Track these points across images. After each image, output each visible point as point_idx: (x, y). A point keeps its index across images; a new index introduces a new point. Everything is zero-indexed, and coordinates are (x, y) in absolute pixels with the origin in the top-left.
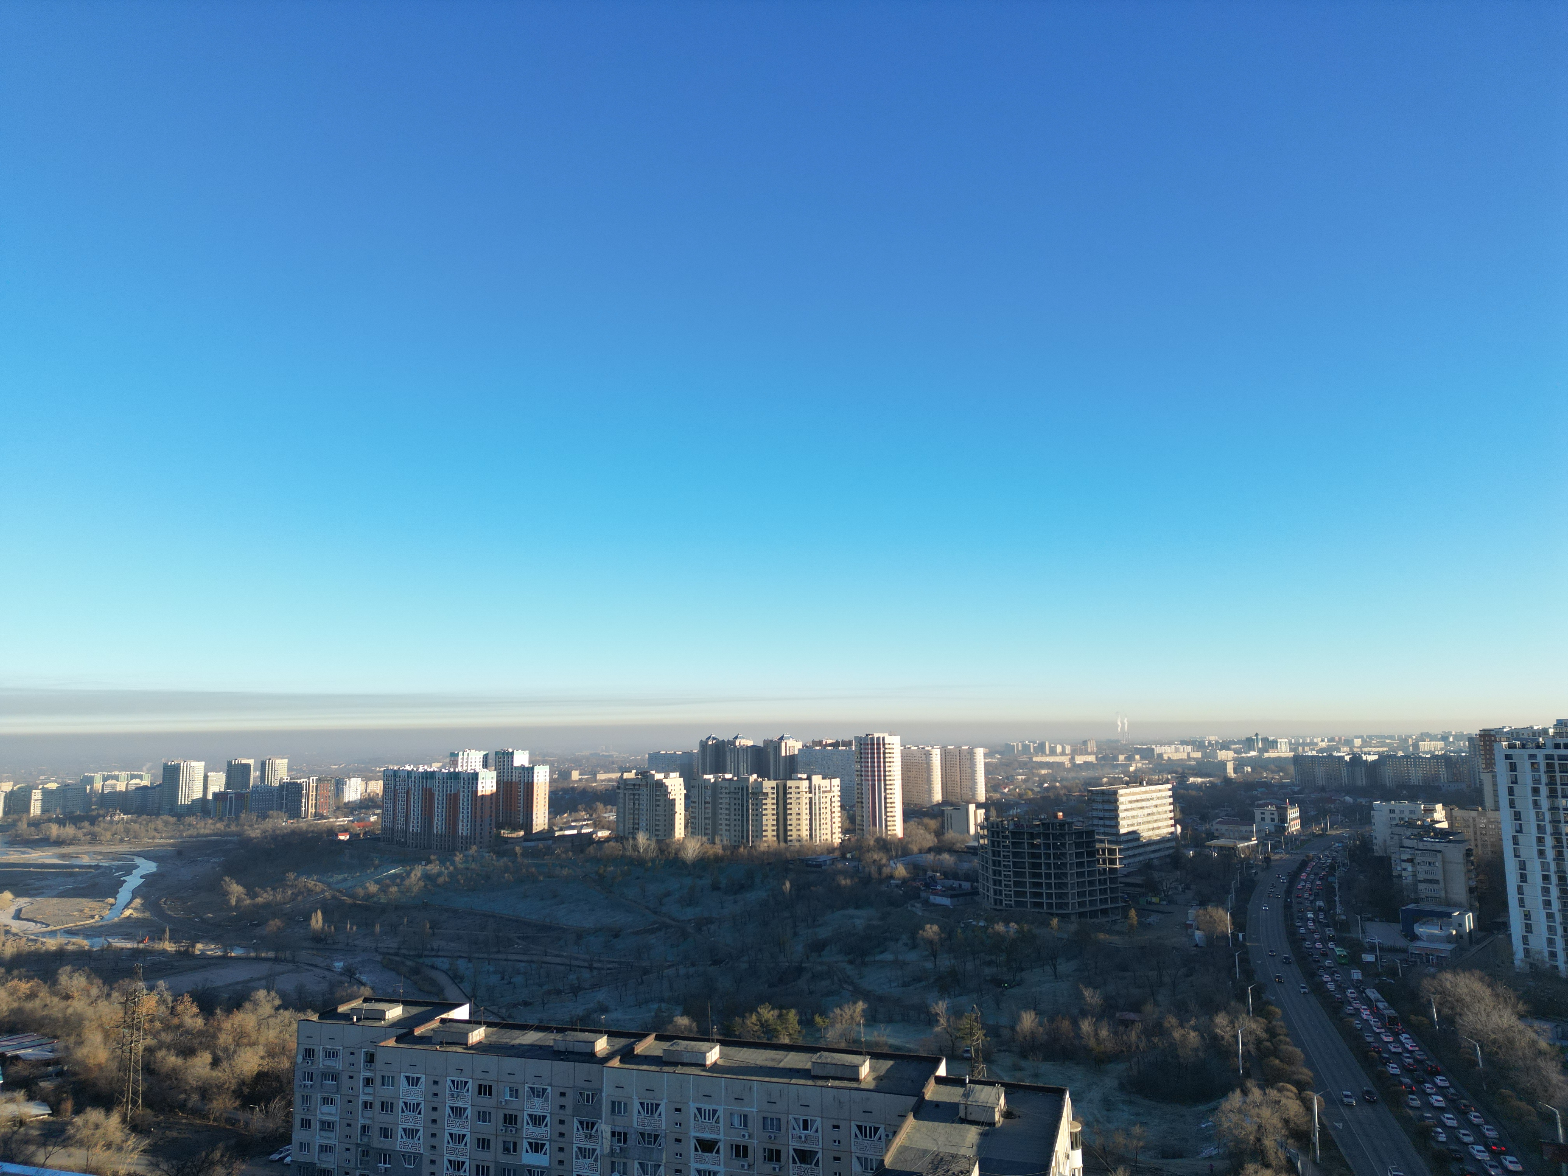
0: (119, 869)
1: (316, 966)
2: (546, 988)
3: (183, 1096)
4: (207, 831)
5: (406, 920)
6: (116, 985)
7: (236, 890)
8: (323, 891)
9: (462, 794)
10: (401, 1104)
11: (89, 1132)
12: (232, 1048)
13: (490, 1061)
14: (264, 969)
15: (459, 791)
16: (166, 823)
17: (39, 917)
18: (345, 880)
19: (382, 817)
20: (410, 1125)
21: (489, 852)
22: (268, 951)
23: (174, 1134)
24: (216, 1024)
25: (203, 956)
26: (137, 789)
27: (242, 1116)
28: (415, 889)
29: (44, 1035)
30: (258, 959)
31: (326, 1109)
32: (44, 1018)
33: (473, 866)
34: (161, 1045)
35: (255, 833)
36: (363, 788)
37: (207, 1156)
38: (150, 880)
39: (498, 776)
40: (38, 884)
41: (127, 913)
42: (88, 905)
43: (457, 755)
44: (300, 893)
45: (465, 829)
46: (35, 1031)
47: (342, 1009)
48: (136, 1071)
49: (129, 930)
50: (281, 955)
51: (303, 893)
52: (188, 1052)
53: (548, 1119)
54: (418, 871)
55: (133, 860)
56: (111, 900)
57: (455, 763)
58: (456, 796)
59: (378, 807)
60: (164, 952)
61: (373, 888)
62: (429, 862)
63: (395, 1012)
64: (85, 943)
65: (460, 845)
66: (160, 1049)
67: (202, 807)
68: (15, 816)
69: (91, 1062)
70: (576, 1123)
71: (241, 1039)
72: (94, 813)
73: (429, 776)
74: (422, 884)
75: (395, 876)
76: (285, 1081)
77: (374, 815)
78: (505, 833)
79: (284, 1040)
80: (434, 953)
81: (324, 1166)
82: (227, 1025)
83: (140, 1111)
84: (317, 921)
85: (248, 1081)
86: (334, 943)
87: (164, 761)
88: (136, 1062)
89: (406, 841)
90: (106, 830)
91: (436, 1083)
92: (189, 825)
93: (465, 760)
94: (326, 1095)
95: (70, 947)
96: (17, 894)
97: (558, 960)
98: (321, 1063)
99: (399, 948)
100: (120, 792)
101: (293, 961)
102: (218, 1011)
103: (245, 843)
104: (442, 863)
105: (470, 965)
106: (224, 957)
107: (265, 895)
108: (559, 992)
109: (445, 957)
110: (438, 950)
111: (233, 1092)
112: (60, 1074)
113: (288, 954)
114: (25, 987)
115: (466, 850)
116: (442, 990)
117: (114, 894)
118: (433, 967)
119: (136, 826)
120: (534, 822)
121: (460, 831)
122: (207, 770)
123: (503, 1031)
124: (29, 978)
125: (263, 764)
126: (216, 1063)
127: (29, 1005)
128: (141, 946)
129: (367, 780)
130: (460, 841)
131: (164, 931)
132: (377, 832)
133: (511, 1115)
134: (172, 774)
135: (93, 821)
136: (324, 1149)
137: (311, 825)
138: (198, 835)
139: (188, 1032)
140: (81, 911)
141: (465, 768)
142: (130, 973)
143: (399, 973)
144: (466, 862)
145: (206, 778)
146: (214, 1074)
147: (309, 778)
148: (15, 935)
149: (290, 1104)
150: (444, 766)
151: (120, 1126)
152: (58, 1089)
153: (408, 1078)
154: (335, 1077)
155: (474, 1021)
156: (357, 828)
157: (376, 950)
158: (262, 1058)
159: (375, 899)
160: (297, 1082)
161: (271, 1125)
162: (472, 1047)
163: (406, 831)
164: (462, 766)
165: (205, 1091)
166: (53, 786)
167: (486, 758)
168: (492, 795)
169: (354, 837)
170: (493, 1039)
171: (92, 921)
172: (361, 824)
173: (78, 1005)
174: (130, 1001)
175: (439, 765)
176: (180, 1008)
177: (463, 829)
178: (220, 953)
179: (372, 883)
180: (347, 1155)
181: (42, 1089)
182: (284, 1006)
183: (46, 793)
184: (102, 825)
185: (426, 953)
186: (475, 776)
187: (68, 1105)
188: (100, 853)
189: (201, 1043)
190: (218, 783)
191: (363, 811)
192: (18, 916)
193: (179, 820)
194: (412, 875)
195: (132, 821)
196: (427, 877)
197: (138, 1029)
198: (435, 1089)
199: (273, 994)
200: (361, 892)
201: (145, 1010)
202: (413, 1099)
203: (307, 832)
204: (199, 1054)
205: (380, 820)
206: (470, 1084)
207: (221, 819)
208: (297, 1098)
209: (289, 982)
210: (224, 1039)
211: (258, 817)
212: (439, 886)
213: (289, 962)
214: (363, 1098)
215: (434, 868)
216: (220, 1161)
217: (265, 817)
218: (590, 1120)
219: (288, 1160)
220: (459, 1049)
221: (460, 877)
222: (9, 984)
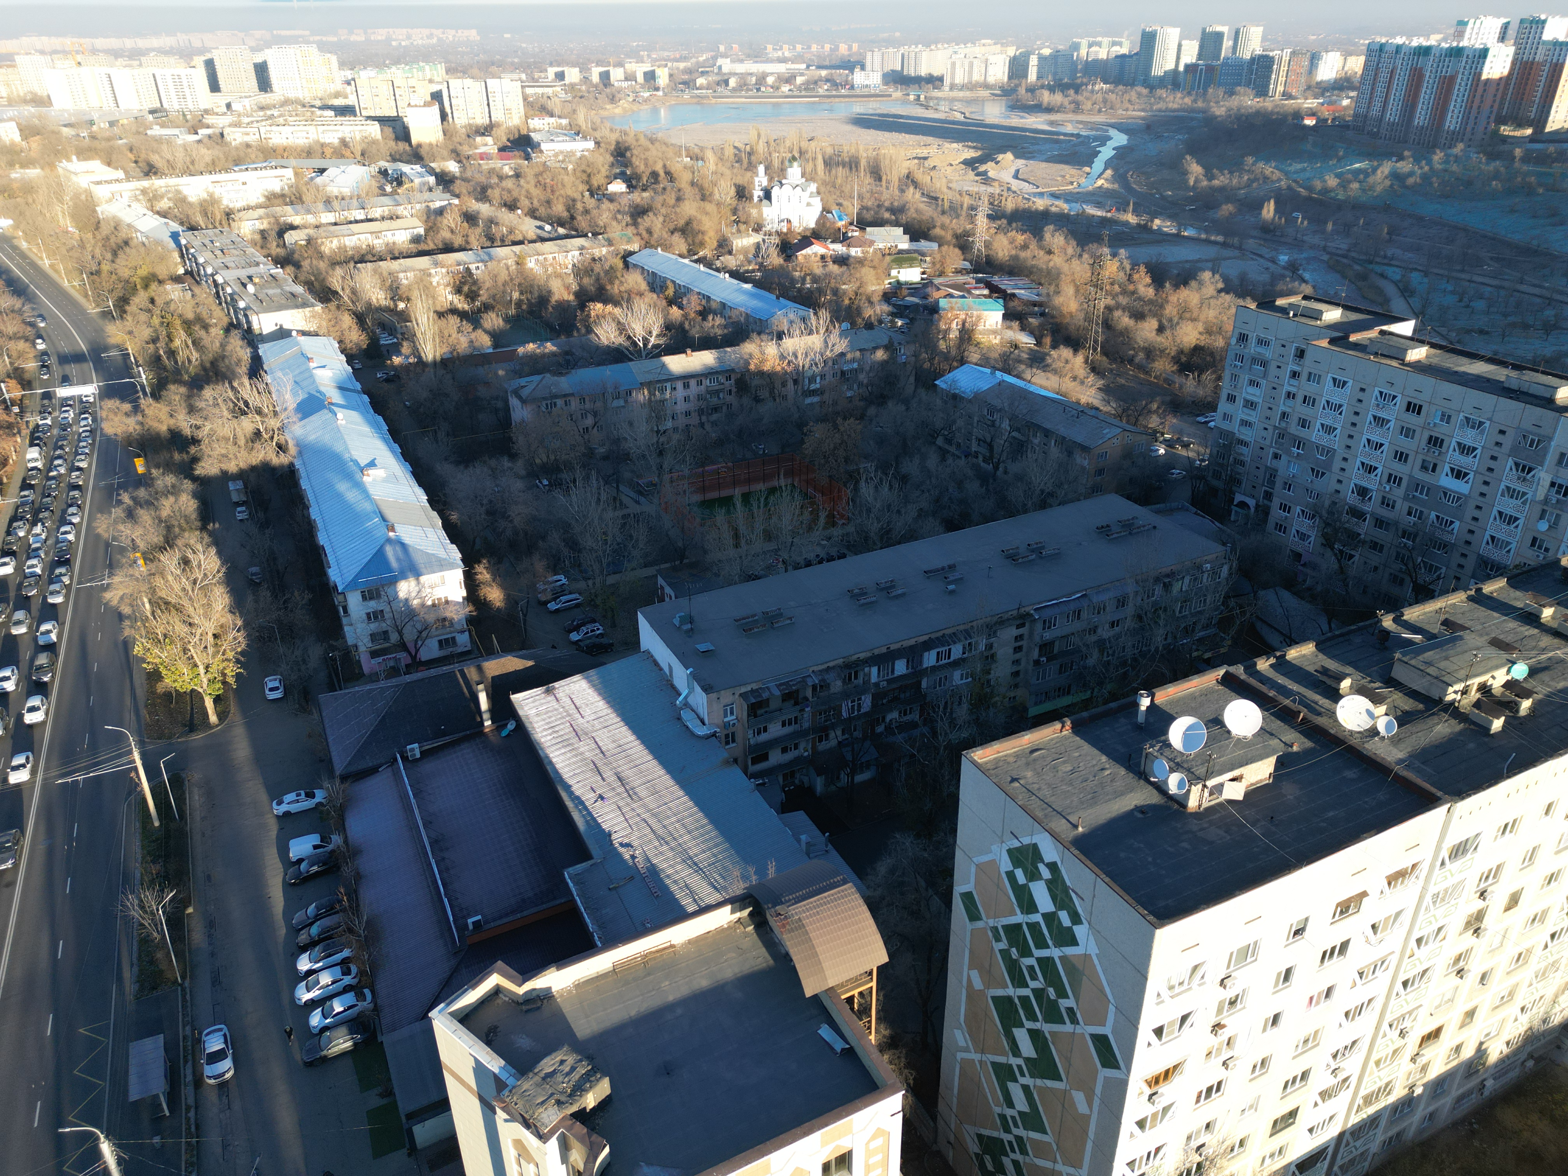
0: (1096, 139)
1: (1261, 256)
2: (1511, 319)
3: (1131, 352)
4: (1176, 106)
5: (1362, 221)
6: (1086, 248)
7: (1195, 169)
8: (1279, 180)
9: (1460, 76)
10: (1324, 402)
11: (1062, 365)
12: (1176, 320)
13: (1428, 383)
14: (1211, 252)
15: (1457, 72)
16: (1139, 95)
17: (1031, 179)
18: (1304, 170)
19: (1357, 100)
20: (1328, 422)
21: (1478, 153)
22: (1218, 234)
23: (1123, 381)
24: (1164, 296)
25: (1159, 231)
26: (1117, 57)
27: (1178, 380)
28: (1379, 189)
29: (1033, 281)
30: (1208, 242)
31: (1251, 390)
32: (1033, 266)
33: (1454, 168)
34: (1118, 306)
35: (1219, 111)
36: (1341, 65)
37: (1146, 405)
38: (1121, 153)
39: (1516, 54)
40: (1032, 148)
41: (1100, 182)
42: (1069, 171)
43: (1466, 23)
44: (1256, 179)
45: (1454, 121)
46: (1027, 276)
47: (1280, 302)
48: (1097, 324)
49: (1100, 200)
50: (1230, 241)
51: (1258, 180)
52: (1138, 316)
53: (1478, 451)
54: (1386, 168)
55: (1107, 131)
56: (1087, 169)
57: (1460, 35)
58: (1452, 79)
59: (1353, 88)
60: (1126, 224)
61: (1332, 182)
62: (1401, 158)
63: (1333, 315)
64: (1065, 207)
65: (1443, 141)
66: (1117, 309)
67: (1173, 80)
68: (1016, 81)
69: (1065, 310)
70: (1510, 463)
71: (1184, 313)
72: (1079, 81)
73: (1424, 51)
74: (1388, 183)
75: (1359, 171)
76: (1218, 358)
77: (1348, 98)
78: (1506, 130)
79: (1222, 322)
80: (1385, 261)
81: (1242, 437)
82: (1173, 298)
83: (1098, 357)
84: (1269, 211)
85: (1186, 351)
86: (1282, 236)
87: (1143, 26)
88: (1098, 317)
89: (1378, 131)
90: (1087, 99)
91: (1363, 390)
92: (1160, 98)
93: (1475, 31)
94: (1253, 378)
95: (1053, 209)
96: (1017, 156)
97: (1537, 291)
98: (1252, 348)
99: (1349, 251)
100: (1102, 60)
101: (1240, 248)
102: (1167, 285)
103: (1210, 120)
104: (1417, 160)
105: (1426, 280)
106: (1178, 235)
107: (1222, 178)
108: (1526, 327)
109: (1397, 266)
110: (1392, 259)
111: (1173, 357)
112: (1043, 314)
113: (1236, 241)
114: (1020, 238)
115: (1450, 148)
116: (1387, 301)
117: (1090, 163)
118: (1382, 276)
119: (1112, 97)
120: (1551, 119)
121: (1447, 124)
122: (1182, 37)
123: (1448, 355)
124: (1024, 232)
125: (1237, 33)
126: (1161, 330)
127: (1023, 255)
128: (1109, 215)
129: (1347, 54)
130: (1445, 135)
131: (1128, 204)
132: (1348, 119)
133: (1437, 438)
134: (1149, 40)
135: (1077, 89)
136: (1245, 423)
137: (1277, 106)
138: (1167, 110)
139: (1140, 299)
140: (1063, 176)
141: (1472, 42)
142: (1098, 239)
143: (1344, 277)
144: (1446, 162)
145: (1180, 46)
146: (1159, 339)
147: (1282, 50)
148: (1014, 192)
149: (1219, 378)
150: (1445, 39)
151: (1084, 365)
152: (1041, 326)
153: (1334, 380)
154: (1264, 364)
155: (1417, 339)
156: (1326, 114)
157: (1324, 249)
158: (1200, 333)
159: (1333, 194)
160: (1228, 361)
161: (1201, 392)
162: (1409, 365)
163: (1381, 119)
164: (1470, 39)
165: (1150, 352)
166: (1046, 52)
167: (1506, 28)
168: (1501, 79)
169: (1321, 122)
170: (1435, 361)
171: (1071, 187)
172: (1332, 108)
173: (1057, 261)
174: (1097, 263)
175: (1439, 37)
176: (1136, 277)
177: (1452, 122)
178: (1174, 231)
179: (1332, 176)
180: (1264, 434)
181: (1030, 324)
182: (1226, 290)
183: (1041, 58)
184: (1085, 94)
185: (1378, 260)
186: (1483, 53)
187: (1048, 340)
188: (1081, 122)
189: (1150, 310)
190: (1190, 54)
191: (1336, 92)
192: (1016, 176)
193: (1151, 92)
194: (1379, 172)
195: (1110, 91)
196: (1395, 176)
197: (1101, 289)
198: (1361, 395)
199: (1217, 276)
200: (1318, 185)
201: (1107, 274)
202: (1336, 400)
203: (1272, 113)
204: (1148, 319)
205: (1353, 105)
206: (1398, 399)
207: (1189, 94)
208: (1227, 375)
209: (1233, 268)
210: (1170, 310)
211: (1225, 93)
212: (1407, 187)
213: (1236, 248)
214: (1286, 388)
215: (1405, 166)
216: (1156, 412)
217: (1231, 93)
218: (1529, 464)
219: (1212, 424)
220: (1394, 363)
221: (1434, 179)
222: (1009, 234)
